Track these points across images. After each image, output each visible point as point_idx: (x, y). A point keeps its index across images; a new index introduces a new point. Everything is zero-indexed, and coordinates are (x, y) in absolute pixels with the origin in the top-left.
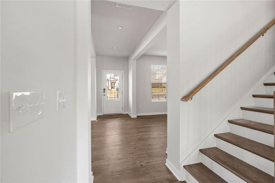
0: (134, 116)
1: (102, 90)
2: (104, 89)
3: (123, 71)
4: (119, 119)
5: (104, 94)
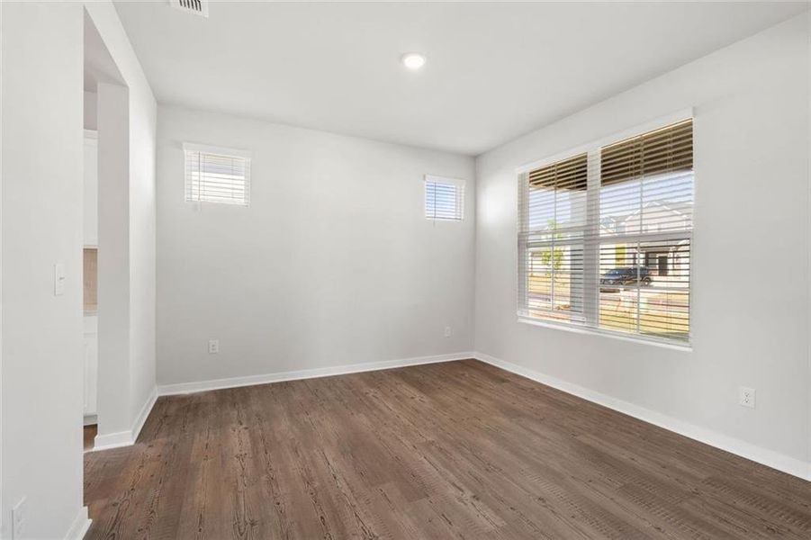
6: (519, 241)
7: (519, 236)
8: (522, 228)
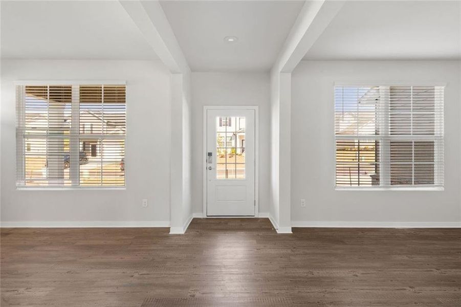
0: (283, 228)
1: (205, 156)
2: (210, 154)
3: (256, 108)
4: (242, 233)
5: (209, 165)
6: (17, 134)
7: (17, 130)
8: (19, 124)
